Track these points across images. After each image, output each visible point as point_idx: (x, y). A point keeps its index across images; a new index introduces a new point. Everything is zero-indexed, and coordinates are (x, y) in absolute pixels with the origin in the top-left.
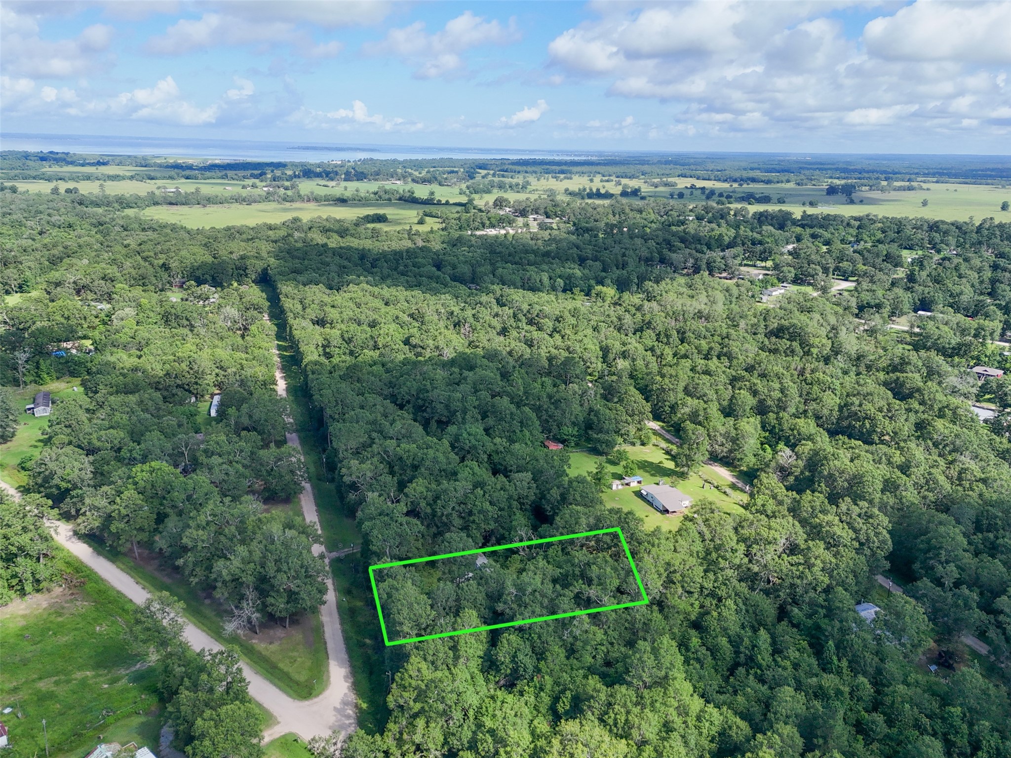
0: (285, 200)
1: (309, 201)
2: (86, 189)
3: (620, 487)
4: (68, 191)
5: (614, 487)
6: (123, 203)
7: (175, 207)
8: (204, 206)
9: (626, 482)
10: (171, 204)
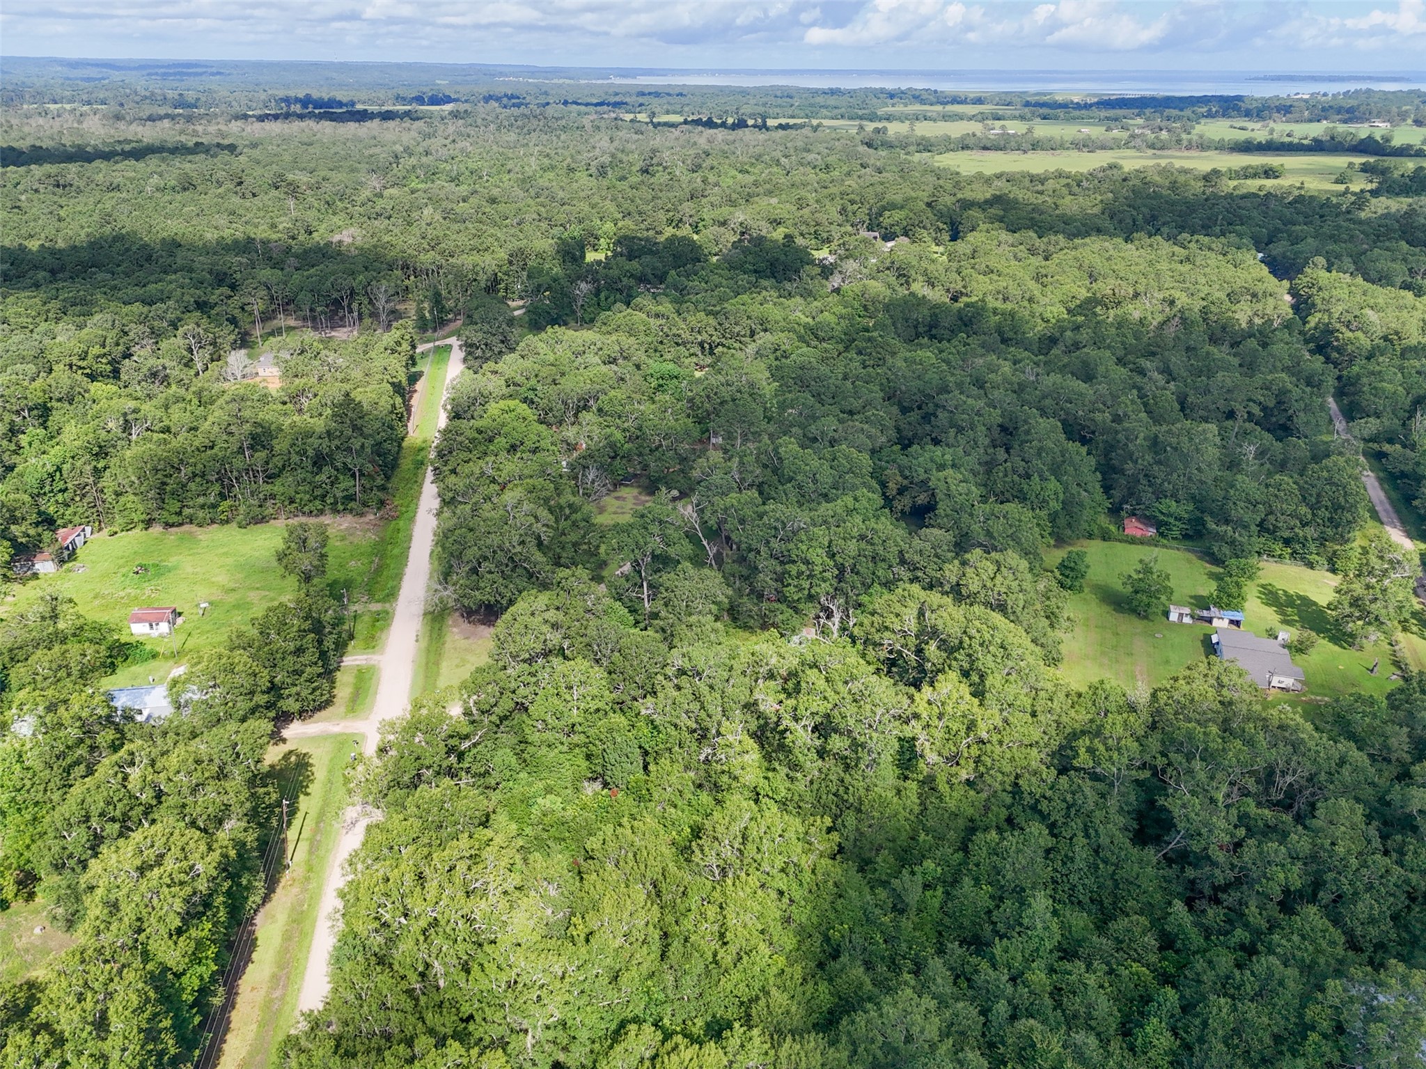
0: (1152, 146)
1: (1188, 148)
2: (895, 129)
3: (1187, 620)
4: (877, 131)
5: (1174, 617)
6: (926, 146)
7: (987, 153)
8: (1025, 152)
9: (1205, 613)
10: (985, 148)
